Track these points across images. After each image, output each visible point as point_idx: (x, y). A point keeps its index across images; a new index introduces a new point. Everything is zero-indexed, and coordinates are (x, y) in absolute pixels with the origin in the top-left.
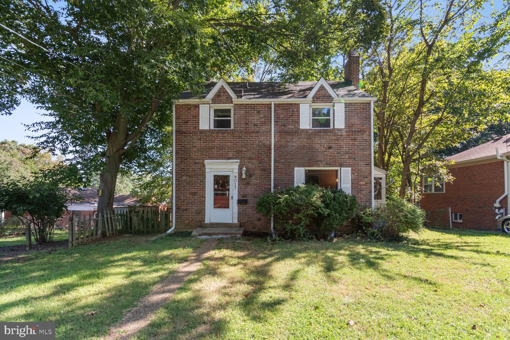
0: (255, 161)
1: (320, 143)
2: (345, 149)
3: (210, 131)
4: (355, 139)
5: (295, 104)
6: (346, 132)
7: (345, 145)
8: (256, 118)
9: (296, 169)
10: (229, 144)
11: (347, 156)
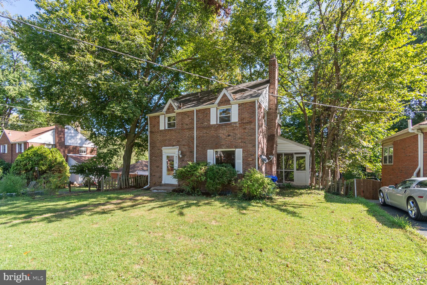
0: (186, 147)
1: (223, 133)
2: (239, 136)
3: (165, 130)
4: (245, 129)
5: (208, 109)
6: (239, 124)
7: (239, 133)
8: (187, 121)
9: (208, 151)
10: (174, 137)
11: (240, 141)
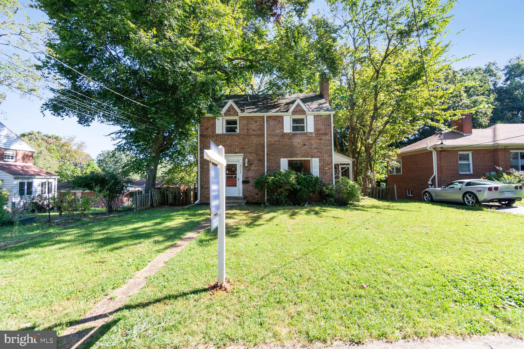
0: (254, 155)
1: (297, 142)
2: (315, 145)
3: (223, 134)
4: (321, 139)
5: (280, 116)
6: (315, 134)
7: (315, 143)
8: (254, 126)
9: (281, 159)
10: (236, 143)
11: (316, 151)
